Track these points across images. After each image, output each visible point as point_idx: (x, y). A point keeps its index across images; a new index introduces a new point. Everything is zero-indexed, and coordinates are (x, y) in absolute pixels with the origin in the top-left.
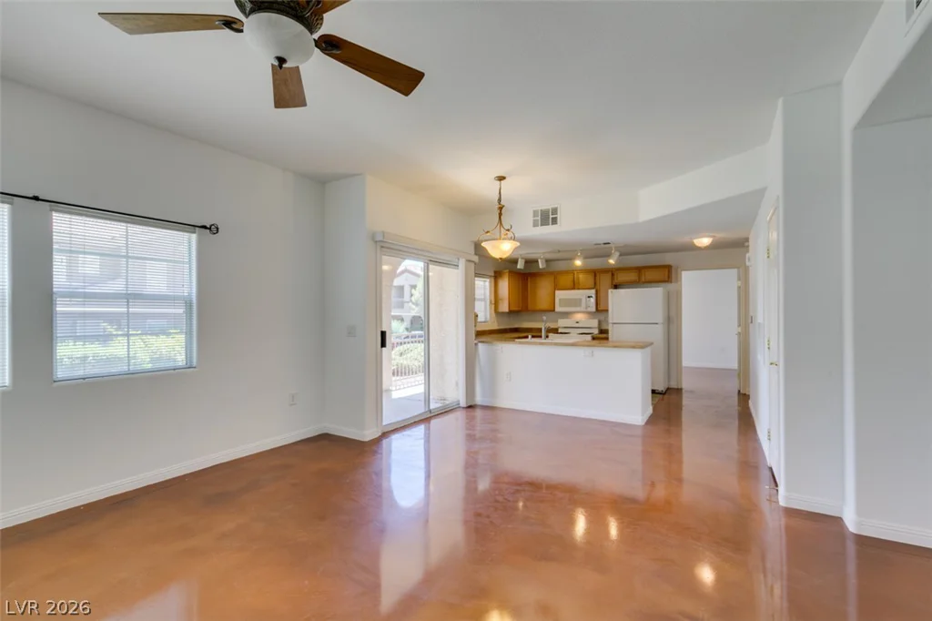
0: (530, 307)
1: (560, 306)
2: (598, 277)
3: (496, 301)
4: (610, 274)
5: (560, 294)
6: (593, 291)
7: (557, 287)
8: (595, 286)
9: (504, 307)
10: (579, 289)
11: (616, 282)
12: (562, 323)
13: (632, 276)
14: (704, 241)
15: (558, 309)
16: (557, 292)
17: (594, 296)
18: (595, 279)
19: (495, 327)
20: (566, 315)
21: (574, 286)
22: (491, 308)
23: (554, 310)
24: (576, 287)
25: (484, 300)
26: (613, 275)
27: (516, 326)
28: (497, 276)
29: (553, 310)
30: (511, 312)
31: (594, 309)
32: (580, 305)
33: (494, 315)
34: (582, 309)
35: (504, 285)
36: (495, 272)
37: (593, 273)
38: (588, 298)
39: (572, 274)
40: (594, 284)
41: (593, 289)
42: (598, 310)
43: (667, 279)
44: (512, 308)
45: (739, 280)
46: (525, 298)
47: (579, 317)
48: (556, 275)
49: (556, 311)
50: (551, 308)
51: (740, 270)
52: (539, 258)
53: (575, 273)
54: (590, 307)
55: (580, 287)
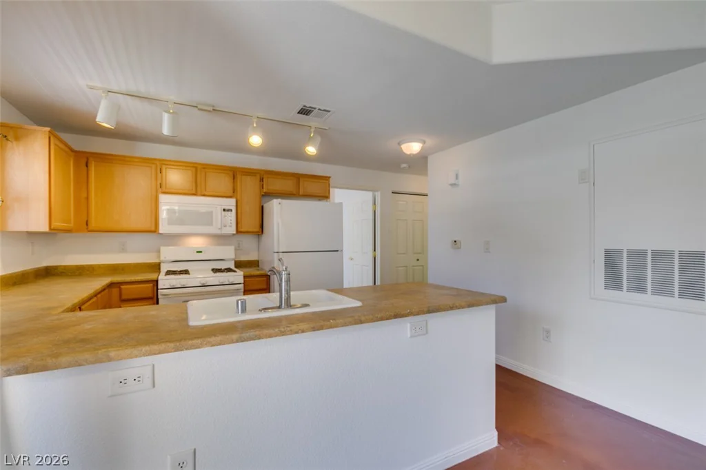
0: (93, 225)
1: (168, 224)
2: (239, 177)
4: (258, 177)
5: (168, 202)
6: (231, 203)
7: (162, 188)
8: (233, 194)
10: (204, 195)
11: (265, 190)
12: (168, 254)
13: (288, 185)
14: (414, 148)
15: (164, 228)
16: (163, 198)
17: (234, 209)
18: (234, 182)
20: (173, 239)
21: (196, 190)
23: (156, 231)
24: (199, 193)
26: (262, 180)
29: (154, 230)
30: (53, 234)
31: (233, 230)
32: (211, 224)
34: (213, 230)
37: (231, 173)
38: (223, 212)
39: (194, 169)
40: (232, 191)
41: (231, 197)
42: (238, 232)
43: (327, 195)
44: (56, 224)
45: (375, 204)
46: (82, 203)
47: (197, 242)
48: (158, 166)
49: (161, 231)
50: (149, 225)
51: (378, 195)
52: (166, 112)
53: (199, 167)
54: (225, 226)
55: (206, 193)
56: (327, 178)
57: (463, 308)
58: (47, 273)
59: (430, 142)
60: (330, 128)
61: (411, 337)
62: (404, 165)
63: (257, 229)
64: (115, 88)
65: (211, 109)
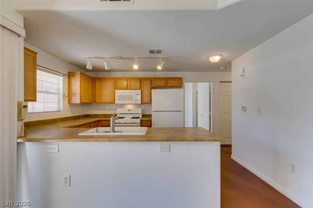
0: (97, 101)
1: (118, 100)
2: (142, 82)
3: (70, 95)
4: (150, 80)
5: (118, 92)
6: (140, 91)
7: (116, 88)
9: (77, 100)
10: (130, 89)
11: (153, 86)
12: (119, 111)
13: (163, 83)
14: (216, 59)
15: (117, 102)
16: (116, 91)
17: (140, 94)
18: (141, 83)
19: (69, 114)
20: (122, 106)
22: (64, 100)
23: (114, 103)
24: (128, 88)
25: (58, 94)
26: (151, 82)
27: (87, 113)
28: (70, 75)
30: (82, 104)
31: (140, 102)
32: (132, 100)
33: (67, 105)
34: (133, 102)
35: (77, 83)
36: (68, 72)
37: (140, 80)
38: (136, 95)
39: (127, 80)
40: (140, 87)
41: (139, 89)
42: (142, 103)
43: (181, 86)
44: (83, 101)
45: (210, 88)
46: (94, 94)
47: (130, 107)
48: (116, 80)
49: (116, 103)
50: (113, 101)
51: (211, 83)
52: (105, 62)
53: (128, 79)
54: (137, 101)
55: (131, 88)
56: (181, 78)
57: (190, 141)
58: (88, 116)
59: (225, 55)
60: (168, 57)
61: (160, 151)
62: (222, 68)
63: (150, 102)
64: (91, 57)
65: (120, 58)
